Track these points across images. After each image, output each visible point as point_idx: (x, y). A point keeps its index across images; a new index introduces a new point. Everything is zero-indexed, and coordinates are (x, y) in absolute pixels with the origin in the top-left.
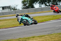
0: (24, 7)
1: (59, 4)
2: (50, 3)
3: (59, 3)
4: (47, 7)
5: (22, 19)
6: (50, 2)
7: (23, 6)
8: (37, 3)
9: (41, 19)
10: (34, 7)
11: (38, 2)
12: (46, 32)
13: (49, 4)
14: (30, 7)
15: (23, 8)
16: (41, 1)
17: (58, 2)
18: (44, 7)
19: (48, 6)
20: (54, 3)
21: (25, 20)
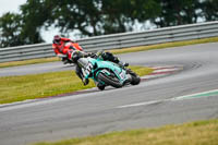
0: (5, 39)
1: (131, 29)
2: (99, 23)
3: (130, 24)
4: (87, 37)
5: (95, 66)
6: (99, 20)
7: (3, 35)
8: (53, 25)
9: (65, 83)
10: (42, 41)
11: (56, 21)
12: (85, 126)
13: (95, 30)
14: (27, 40)
15: (3, 42)
16: (67, 19)
17: (128, 21)
18: (79, 38)
19: (90, 35)
20: (114, 25)
21: (107, 69)
